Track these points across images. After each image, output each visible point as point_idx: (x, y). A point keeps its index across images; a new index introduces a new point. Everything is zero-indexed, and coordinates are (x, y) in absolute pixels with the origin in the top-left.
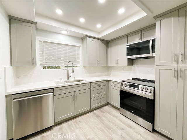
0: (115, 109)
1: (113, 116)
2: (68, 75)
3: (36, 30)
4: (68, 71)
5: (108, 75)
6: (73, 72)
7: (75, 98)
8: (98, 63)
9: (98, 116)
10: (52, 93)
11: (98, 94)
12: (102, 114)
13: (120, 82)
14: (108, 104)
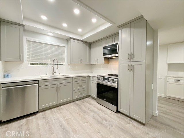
0: (94, 100)
1: (91, 104)
2: (53, 71)
3: (24, 31)
4: (53, 68)
5: (92, 72)
6: (57, 68)
7: (58, 89)
8: (81, 61)
9: (77, 105)
10: (37, 84)
11: (79, 87)
12: (82, 103)
13: (97, 76)
14: (89, 96)
